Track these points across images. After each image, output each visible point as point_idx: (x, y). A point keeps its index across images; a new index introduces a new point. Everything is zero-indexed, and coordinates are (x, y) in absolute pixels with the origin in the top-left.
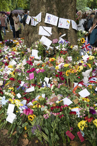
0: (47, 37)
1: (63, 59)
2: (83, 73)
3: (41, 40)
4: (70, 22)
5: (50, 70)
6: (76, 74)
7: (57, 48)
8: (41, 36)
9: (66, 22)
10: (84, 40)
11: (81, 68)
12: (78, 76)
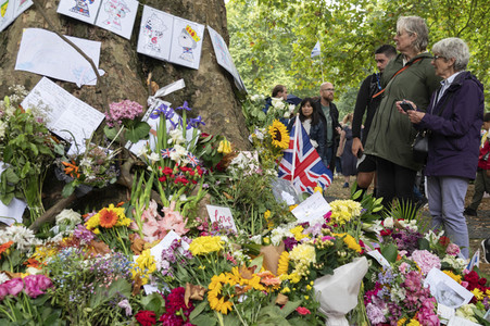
0: (71, 87)
1: (178, 216)
2: (320, 286)
3: (29, 102)
4: (200, 34)
5: (92, 277)
6: (281, 299)
7: (138, 148)
8: (30, 81)
9: (178, 31)
10: (285, 135)
11: (305, 254)
12: (292, 306)
